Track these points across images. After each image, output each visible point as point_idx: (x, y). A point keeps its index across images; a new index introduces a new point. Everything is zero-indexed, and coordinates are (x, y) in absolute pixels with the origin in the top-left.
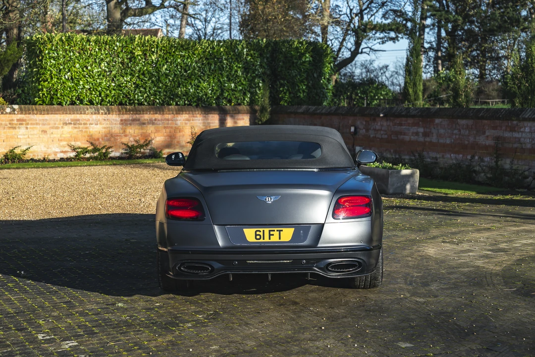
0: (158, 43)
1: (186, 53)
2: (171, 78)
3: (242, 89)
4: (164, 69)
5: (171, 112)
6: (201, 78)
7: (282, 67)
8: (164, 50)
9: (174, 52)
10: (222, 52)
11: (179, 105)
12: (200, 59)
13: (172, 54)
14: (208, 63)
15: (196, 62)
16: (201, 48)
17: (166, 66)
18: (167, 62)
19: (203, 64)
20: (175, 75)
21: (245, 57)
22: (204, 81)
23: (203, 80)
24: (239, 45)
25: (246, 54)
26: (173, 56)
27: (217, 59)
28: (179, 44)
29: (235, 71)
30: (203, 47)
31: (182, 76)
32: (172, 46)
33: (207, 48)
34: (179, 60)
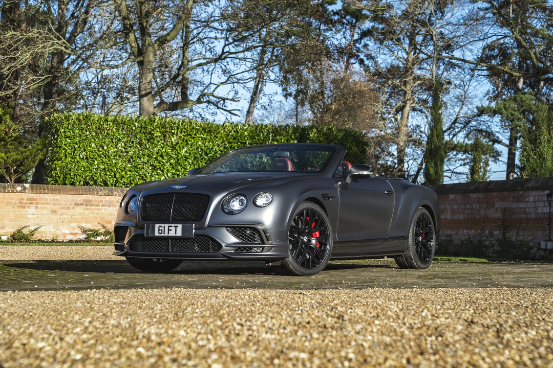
0: (179, 125)
1: (207, 136)
2: (190, 161)
4: (184, 152)
8: (184, 132)
9: (195, 134)
10: (246, 136)
12: (222, 143)
13: (193, 136)
15: (218, 145)
16: (224, 131)
17: (185, 149)
18: (187, 144)
19: (225, 148)
20: (195, 158)
26: (194, 138)
27: (241, 142)
28: (201, 126)
29: (260, 158)
30: (226, 130)
31: (202, 159)
32: (193, 128)
33: (231, 132)
34: (200, 143)
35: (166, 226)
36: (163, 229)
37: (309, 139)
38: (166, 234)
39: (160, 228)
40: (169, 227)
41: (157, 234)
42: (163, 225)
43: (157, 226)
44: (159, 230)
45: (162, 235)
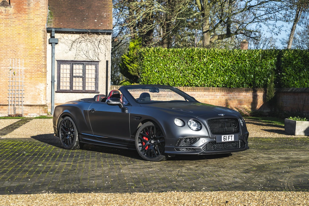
0: (208, 52)
1: (224, 57)
2: (214, 72)
3: (258, 78)
4: (210, 67)
5: (214, 91)
6: (232, 72)
7: (283, 65)
8: (211, 56)
10: (246, 56)
11: (219, 87)
12: (232, 61)
13: (216, 57)
14: (237, 63)
15: (230, 62)
16: (233, 54)
17: (212, 65)
18: (213, 62)
19: (234, 64)
20: (217, 70)
21: (261, 60)
22: (235, 73)
23: (233, 73)
24: (257, 52)
25: (261, 58)
26: (216, 59)
27: (243, 60)
28: (220, 52)
29: (254, 68)
30: (235, 54)
31: (221, 70)
32: (216, 53)
33: (237, 54)
34: (220, 61)
35: (227, 136)
36: (226, 138)
37: (283, 57)
38: (227, 141)
39: (225, 137)
40: (229, 136)
41: (223, 141)
42: (226, 136)
43: (223, 136)
44: (224, 138)
45: (226, 141)
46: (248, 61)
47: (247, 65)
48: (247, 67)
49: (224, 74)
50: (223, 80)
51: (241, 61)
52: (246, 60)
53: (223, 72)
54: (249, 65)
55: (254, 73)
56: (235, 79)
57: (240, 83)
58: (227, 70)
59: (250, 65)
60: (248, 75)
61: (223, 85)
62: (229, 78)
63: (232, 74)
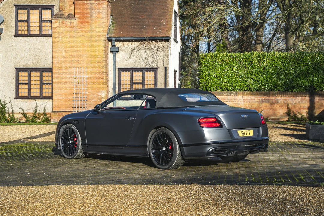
0: (268, 56)
1: (285, 60)
2: (275, 76)
3: (322, 81)
4: (271, 70)
5: (274, 95)
6: (294, 75)
8: (271, 59)
9: (277, 60)
10: (309, 59)
11: (281, 91)
12: (294, 64)
13: (276, 61)
14: (299, 66)
15: (292, 66)
17: (272, 69)
18: (273, 66)
19: (296, 67)
20: (277, 73)
23: (295, 76)
26: (276, 62)
27: (305, 63)
28: (281, 56)
29: (317, 71)
30: (297, 57)
31: (282, 74)
32: (276, 57)
33: (299, 57)
34: (280, 65)
46: (311, 63)
47: (309, 68)
48: (310, 70)
49: (286, 78)
50: (285, 84)
51: (303, 64)
52: (308, 63)
53: (284, 76)
54: (312, 68)
55: (318, 76)
56: (297, 83)
57: (303, 86)
58: (288, 73)
59: (314, 67)
60: (311, 78)
61: (284, 89)
62: (290, 82)
63: (293, 77)
